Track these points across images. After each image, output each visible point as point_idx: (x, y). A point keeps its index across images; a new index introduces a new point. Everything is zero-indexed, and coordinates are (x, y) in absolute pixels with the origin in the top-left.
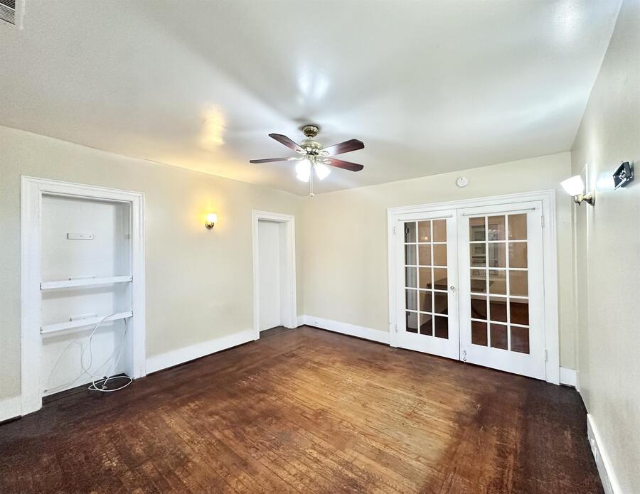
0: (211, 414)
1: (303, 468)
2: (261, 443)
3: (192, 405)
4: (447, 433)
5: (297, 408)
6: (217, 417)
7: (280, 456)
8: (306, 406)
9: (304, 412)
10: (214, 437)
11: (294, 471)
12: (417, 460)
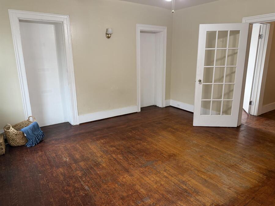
0: (112, 146)
1: (158, 179)
2: (137, 164)
3: (102, 141)
4: (256, 180)
5: (159, 151)
6: (114, 148)
7: (146, 171)
8: (164, 151)
9: (162, 153)
10: (113, 157)
11: (153, 179)
12: (229, 188)
